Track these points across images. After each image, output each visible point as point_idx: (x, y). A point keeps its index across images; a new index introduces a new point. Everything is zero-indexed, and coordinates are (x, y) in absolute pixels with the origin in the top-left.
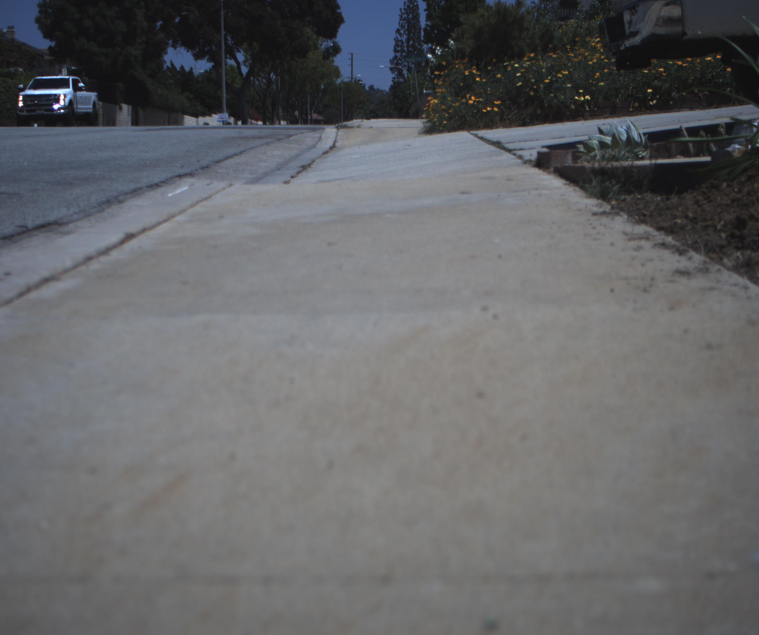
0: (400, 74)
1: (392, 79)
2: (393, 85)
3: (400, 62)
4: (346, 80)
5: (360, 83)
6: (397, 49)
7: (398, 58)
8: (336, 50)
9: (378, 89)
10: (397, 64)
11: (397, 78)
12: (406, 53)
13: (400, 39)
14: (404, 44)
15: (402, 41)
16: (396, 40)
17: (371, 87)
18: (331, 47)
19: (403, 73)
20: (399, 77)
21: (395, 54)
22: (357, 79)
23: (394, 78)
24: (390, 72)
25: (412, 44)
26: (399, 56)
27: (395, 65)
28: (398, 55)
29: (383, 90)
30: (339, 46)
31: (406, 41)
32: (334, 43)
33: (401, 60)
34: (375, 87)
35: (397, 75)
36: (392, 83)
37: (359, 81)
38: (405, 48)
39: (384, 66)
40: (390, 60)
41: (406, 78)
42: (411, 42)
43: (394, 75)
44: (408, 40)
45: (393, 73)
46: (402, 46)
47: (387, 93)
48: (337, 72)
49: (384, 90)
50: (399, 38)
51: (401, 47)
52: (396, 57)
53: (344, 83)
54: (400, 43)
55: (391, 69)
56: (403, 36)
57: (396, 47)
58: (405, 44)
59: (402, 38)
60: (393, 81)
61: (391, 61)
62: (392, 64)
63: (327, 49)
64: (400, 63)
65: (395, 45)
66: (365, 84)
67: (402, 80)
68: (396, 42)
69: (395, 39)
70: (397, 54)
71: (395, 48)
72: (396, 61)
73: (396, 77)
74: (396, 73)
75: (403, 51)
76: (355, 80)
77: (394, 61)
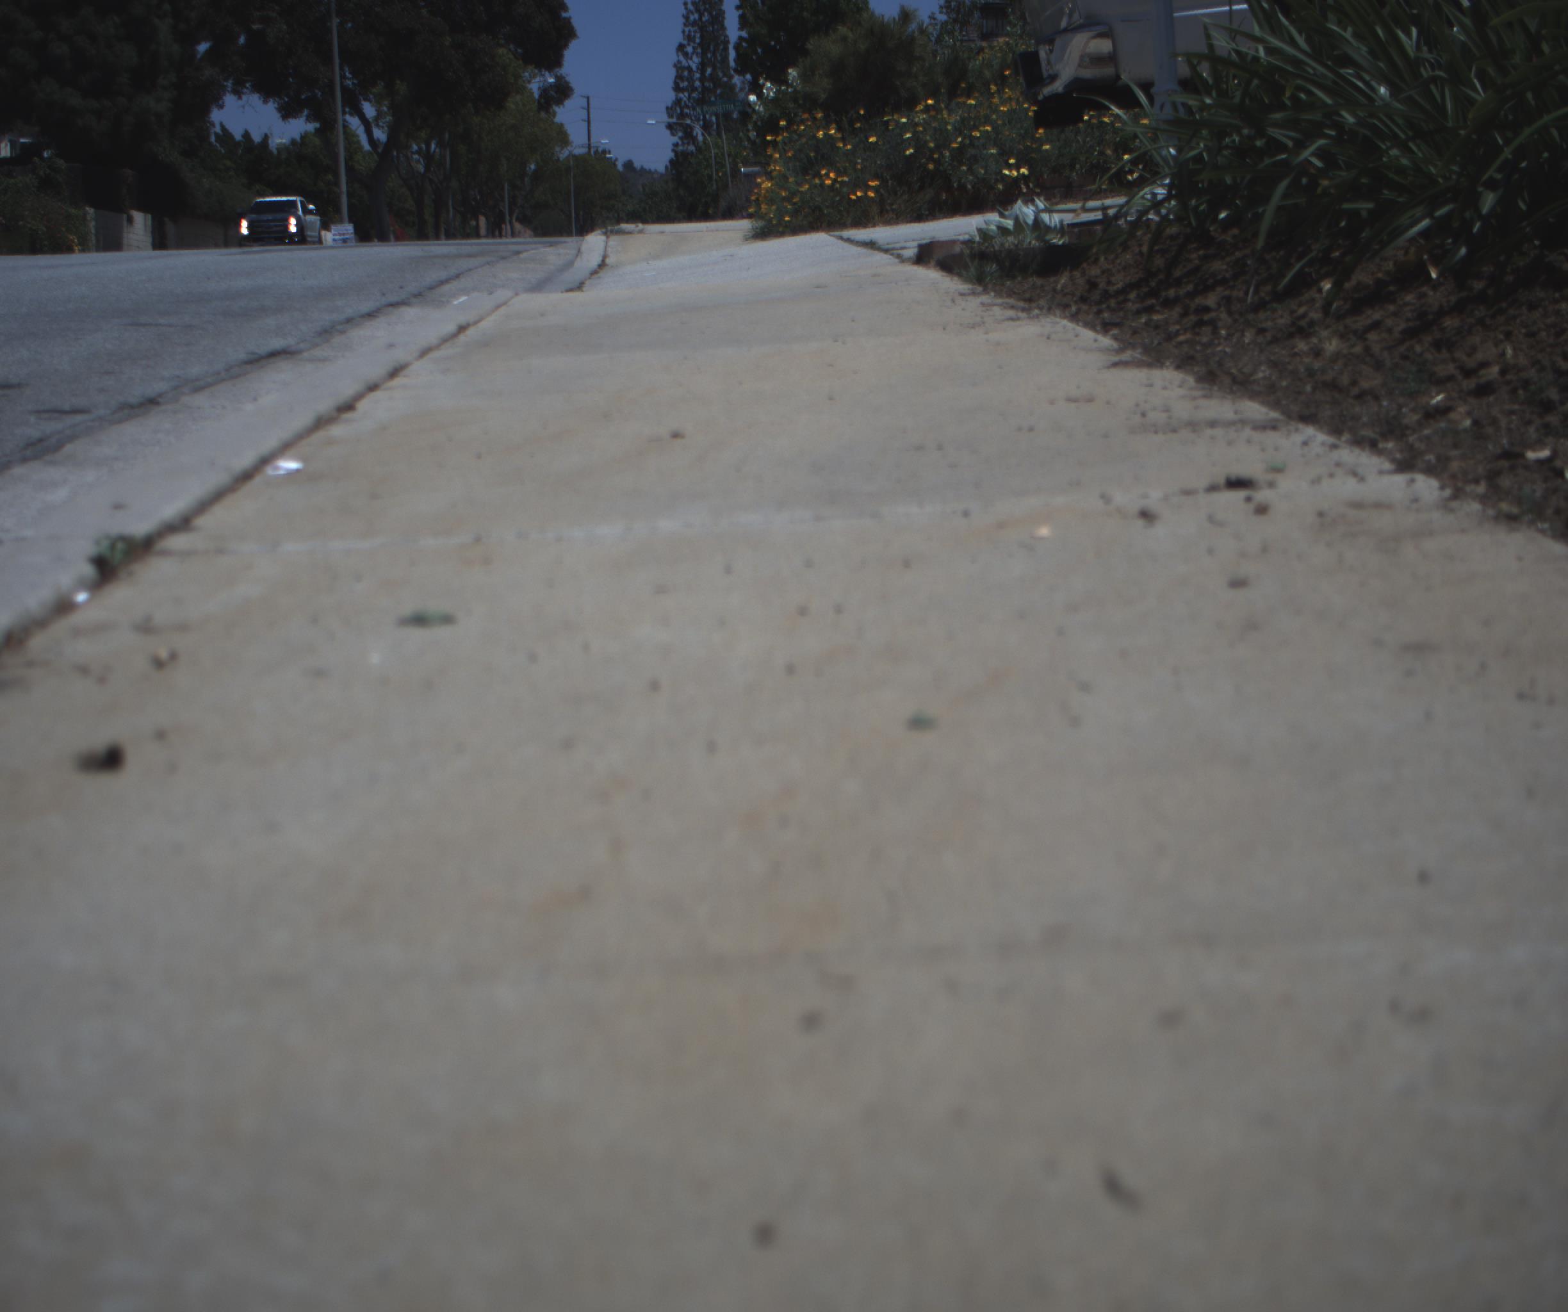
0: (688, 135)
1: (671, 147)
2: (674, 159)
3: (686, 111)
4: (579, 151)
5: (608, 156)
7: (683, 103)
8: (562, 91)
9: (642, 168)
11: (683, 144)
13: (686, 65)
15: (689, 69)
16: (678, 66)
17: (629, 165)
18: (551, 85)
19: (695, 134)
20: (685, 141)
21: (676, 96)
22: (600, 150)
23: (676, 145)
24: (668, 132)
26: (685, 99)
28: (684, 96)
29: (653, 169)
30: (567, 83)
31: (698, 68)
32: (559, 79)
33: (687, 107)
34: (637, 165)
35: (681, 138)
36: (671, 155)
37: (604, 152)
38: (697, 84)
39: (656, 119)
40: (667, 108)
42: (709, 71)
43: (675, 139)
44: (702, 66)
45: (673, 134)
46: (690, 79)
47: (662, 175)
48: (562, 138)
49: (656, 171)
50: (684, 63)
51: (688, 80)
52: (678, 102)
54: (686, 73)
55: (670, 127)
56: (691, 59)
57: (678, 81)
58: (697, 75)
61: (670, 111)
62: (670, 116)
63: (544, 91)
64: (687, 113)
66: (616, 160)
67: (692, 148)
68: (677, 71)
69: (675, 66)
70: (681, 95)
71: (675, 83)
72: (678, 110)
73: (680, 143)
74: (680, 134)
75: (694, 89)
76: (596, 152)
77: (676, 109)
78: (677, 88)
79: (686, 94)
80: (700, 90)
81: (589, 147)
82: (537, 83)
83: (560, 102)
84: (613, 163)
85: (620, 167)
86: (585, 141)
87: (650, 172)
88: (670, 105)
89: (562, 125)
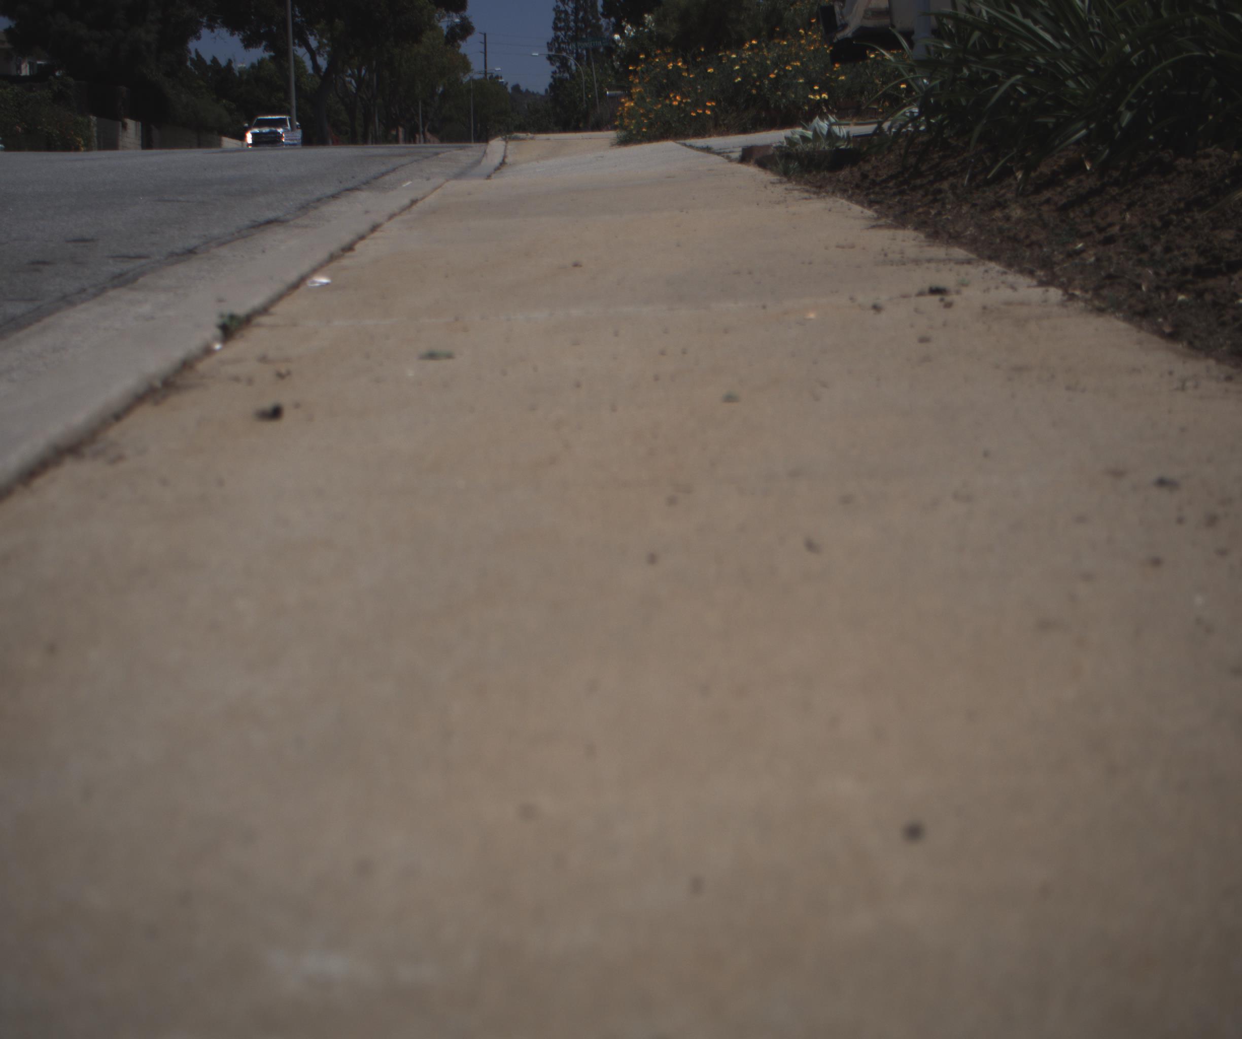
0: (564, 65)
1: (551, 74)
2: (553, 83)
3: (562, 45)
4: (477, 77)
5: (500, 80)
6: (559, 25)
7: (560, 40)
8: (465, 29)
9: (527, 90)
10: (559, 50)
11: (560, 71)
12: (573, 32)
13: (563, 9)
14: (569, 17)
15: (566, 12)
16: (557, 10)
17: (516, 88)
18: (457, 25)
19: (569, 64)
20: (562, 70)
21: (555, 33)
22: (494, 75)
23: (554, 73)
24: (548, 62)
25: (582, 17)
26: (562, 36)
27: (556, 51)
28: (561, 34)
29: (535, 92)
30: (469, 23)
31: (572, 11)
32: (464, 19)
33: (563, 42)
34: (523, 88)
35: (558, 68)
36: (551, 80)
37: (497, 77)
38: (572, 24)
39: (539, 53)
40: (548, 43)
41: (574, 72)
42: (581, 14)
43: (554, 68)
44: (576, 11)
45: (552, 64)
46: (566, 20)
47: (542, 96)
48: (466, 65)
49: (538, 93)
50: (562, 8)
51: (564, 21)
52: (556, 38)
53: (475, 81)
54: (563, 16)
55: (550, 58)
56: (567, 4)
57: (557, 22)
58: (572, 18)
59: (567, 7)
60: (552, 77)
61: (550, 46)
62: (550, 50)
63: (452, 29)
64: (563, 48)
65: (555, 19)
66: (507, 83)
67: (567, 75)
68: (556, 14)
69: (554, 9)
70: (559, 33)
71: (555, 23)
72: (557, 45)
73: (558, 71)
74: (558, 64)
75: (569, 29)
76: (491, 77)
77: (554, 44)
78: (556, 28)
79: (563, 32)
80: (574, 29)
81: (486, 73)
82: (445, 22)
83: (463, 38)
84: (504, 86)
85: (510, 90)
86: (483, 69)
87: (533, 94)
88: (550, 41)
89: (465, 55)
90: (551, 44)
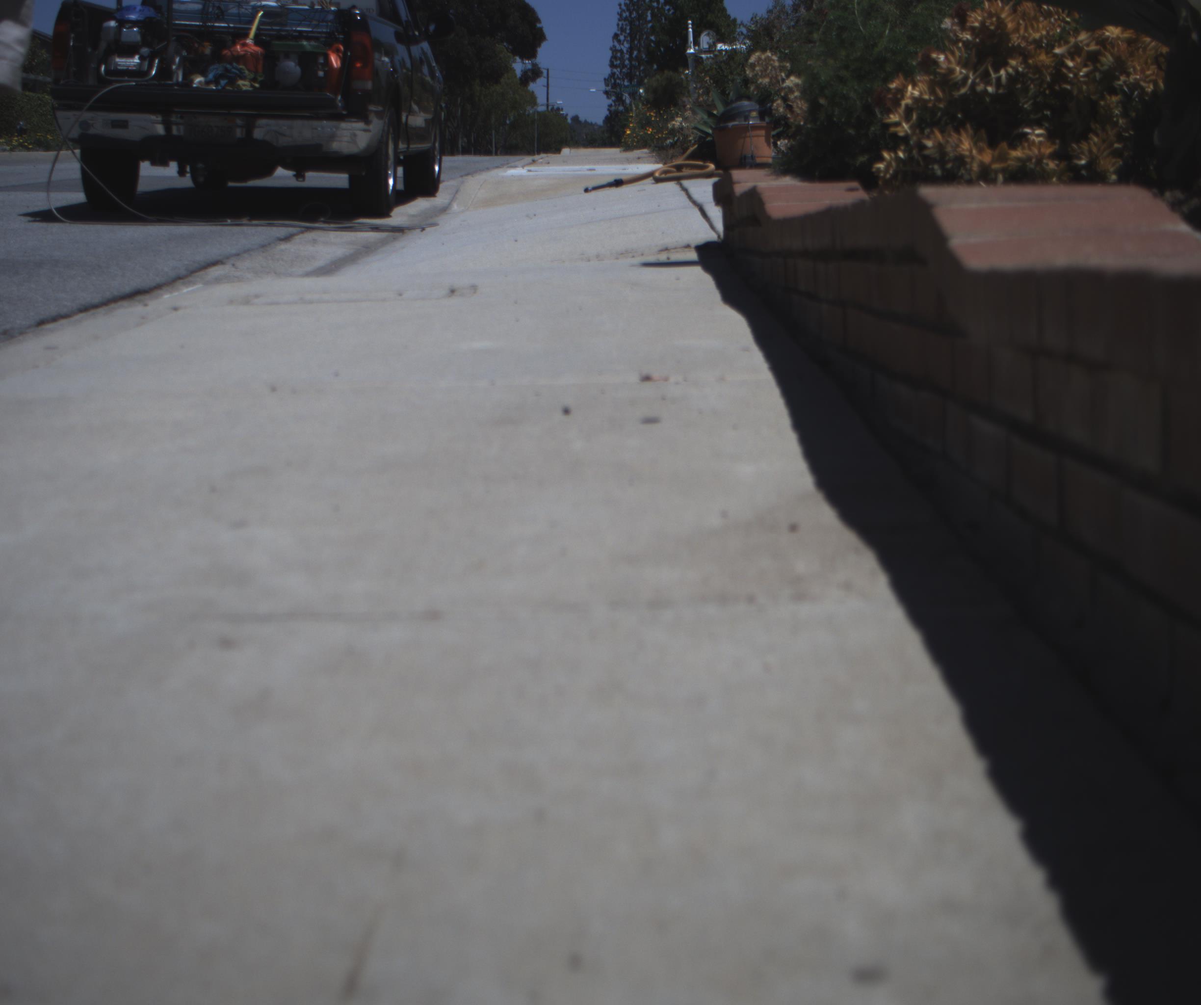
0: (619, 99)
1: (607, 107)
2: (609, 115)
4: (541, 109)
5: (561, 112)
6: (615, 63)
7: (616, 76)
8: (535, 73)
9: (586, 121)
10: (615, 85)
11: (615, 105)
12: (628, 69)
13: (619, 49)
14: (624, 56)
15: (621, 51)
16: (614, 50)
17: (576, 119)
18: (529, 70)
19: (624, 98)
20: (617, 103)
21: (612, 70)
22: (555, 107)
23: (610, 106)
24: (605, 96)
25: (636, 56)
26: (617, 73)
27: (612, 88)
30: (539, 67)
31: (627, 51)
32: (534, 65)
33: (619, 79)
34: (582, 118)
35: (614, 101)
36: (607, 113)
37: (558, 109)
38: (627, 62)
41: (628, 106)
42: (635, 53)
43: (610, 102)
44: (631, 50)
45: (608, 98)
47: (600, 127)
48: (532, 99)
49: (596, 123)
51: (620, 59)
52: (613, 75)
53: (539, 113)
54: (619, 55)
55: (606, 93)
56: (623, 44)
57: (613, 60)
58: (627, 56)
59: (622, 47)
60: (608, 110)
61: (606, 81)
62: (607, 85)
63: (525, 73)
64: (618, 83)
65: (612, 57)
67: (621, 108)
68: (613, 53)
70: (615, 70)
72: (613, 81)
74: (613, 98)
75: (624, 66)
76: (552, 109)
78: (612, 65)
79: (619, 70)
80: (628, 66)
81: (548, 106)
82: (519, 66)
83: (534, 80)
84: (565, 117)
85: (569, 121)
86: (545, 102)
87: (591, 124)
88: (607, 77)
89: (533, 92)
90: (608, 80)
